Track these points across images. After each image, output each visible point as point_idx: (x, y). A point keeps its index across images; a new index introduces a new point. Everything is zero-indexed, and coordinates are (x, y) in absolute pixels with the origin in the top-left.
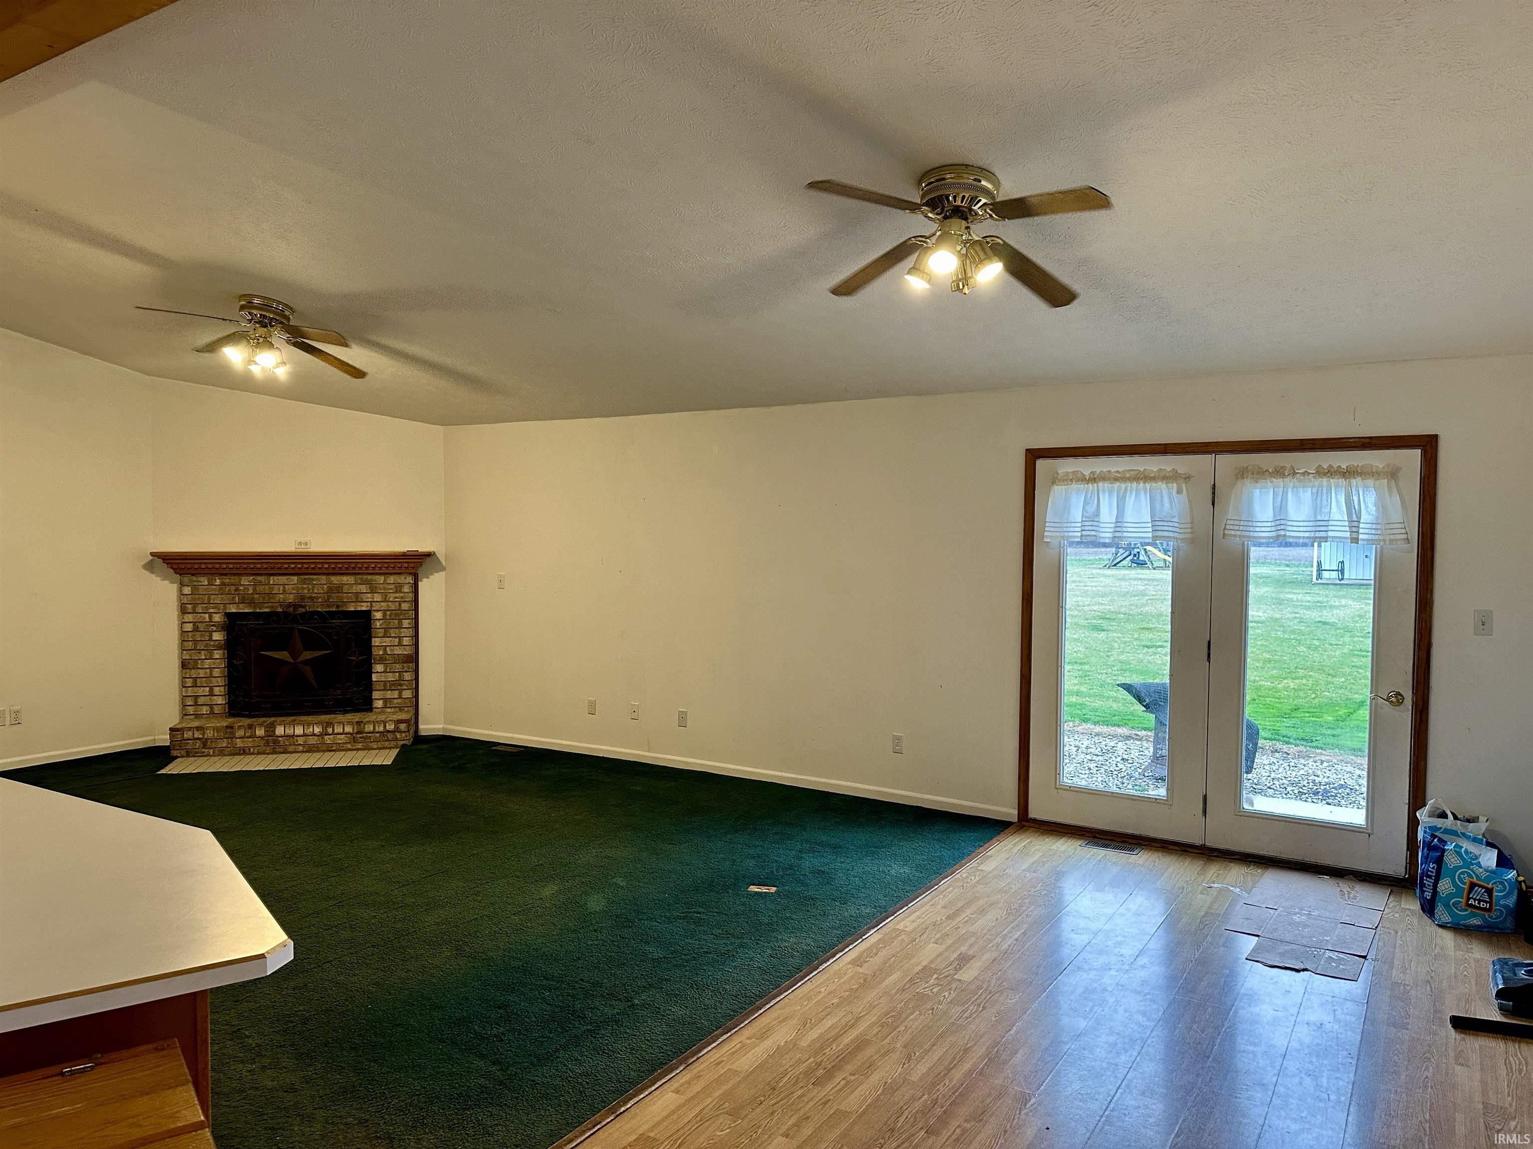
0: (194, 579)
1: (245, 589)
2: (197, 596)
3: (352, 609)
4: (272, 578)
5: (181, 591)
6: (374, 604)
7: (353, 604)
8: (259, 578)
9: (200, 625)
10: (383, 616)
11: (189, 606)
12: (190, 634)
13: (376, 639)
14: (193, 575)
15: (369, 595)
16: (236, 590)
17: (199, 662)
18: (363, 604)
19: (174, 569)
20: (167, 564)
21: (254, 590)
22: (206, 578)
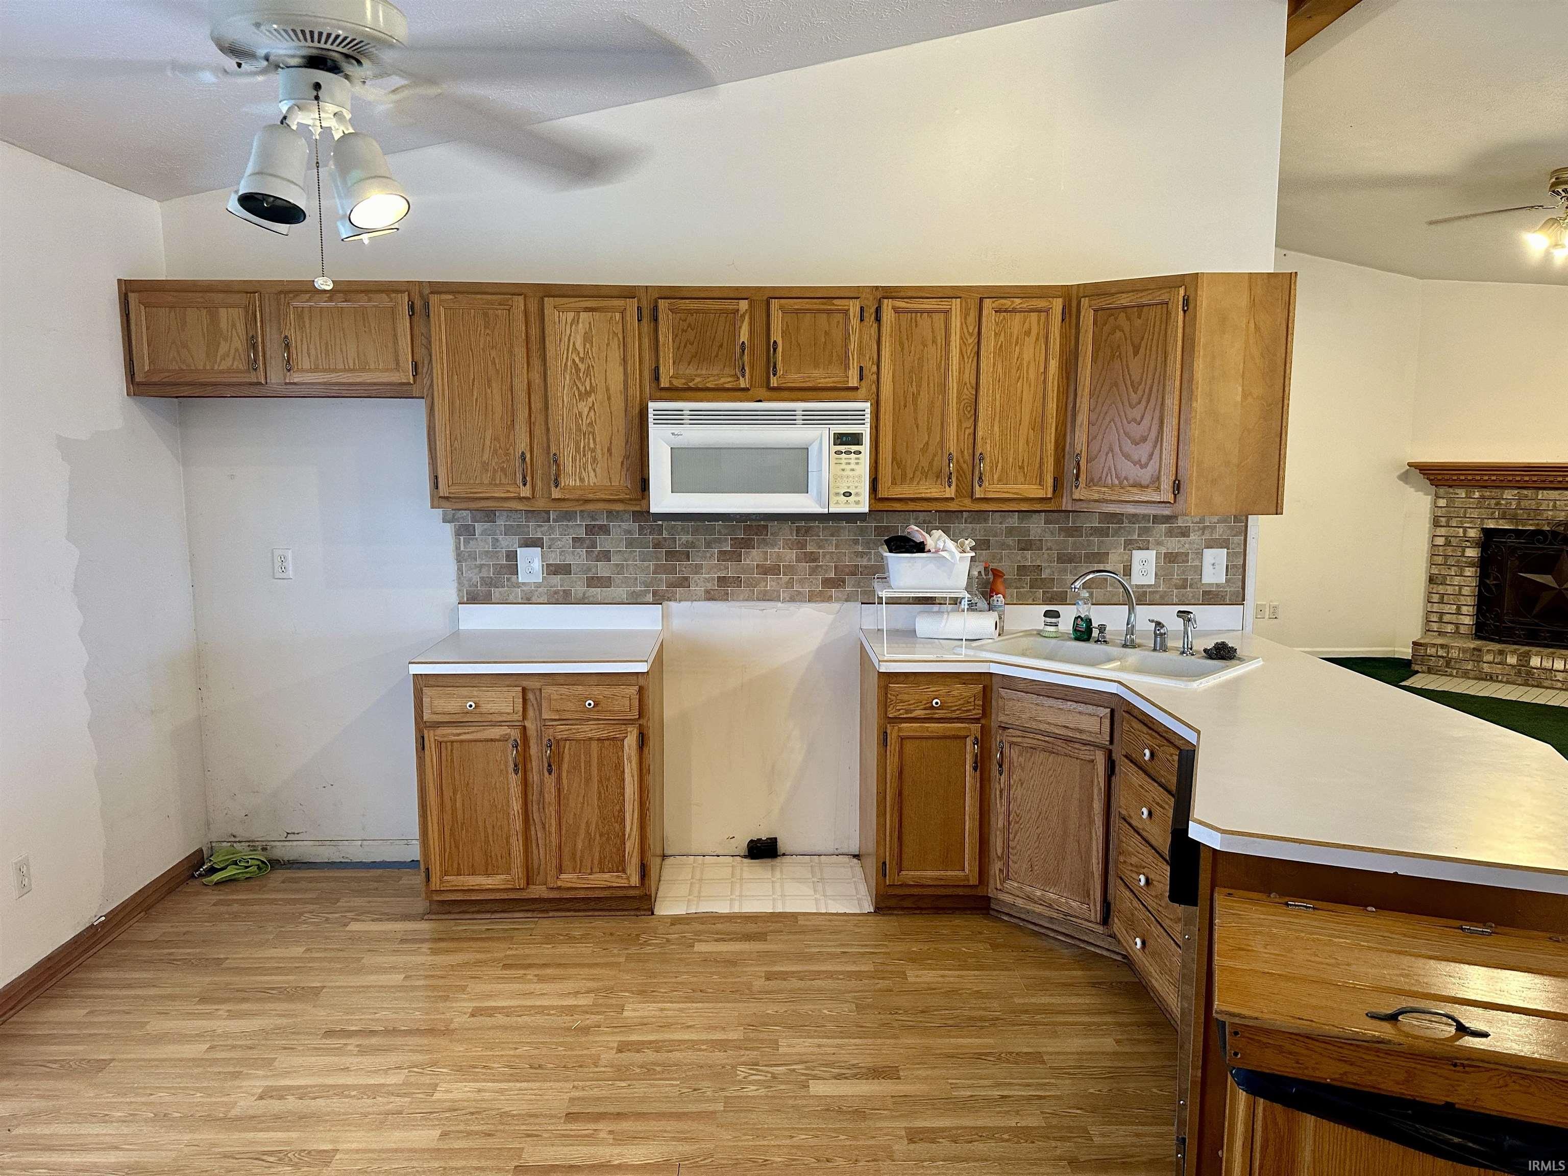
0: (1451, 490)
1: (1507, 504)
2: (1453, 509)
4: (1541, 492)
5: (1435, 503)
8: (1526, 492)
9: (1452, 539)
11: (1443, 519)
12: (1441, 548)
14: (1450, 486)
16: (1498, 504)
17: (1448, 577)
19: (1430, 480)
20: (1424, 474)
21: (1519, 504)
22: (1465, 490)
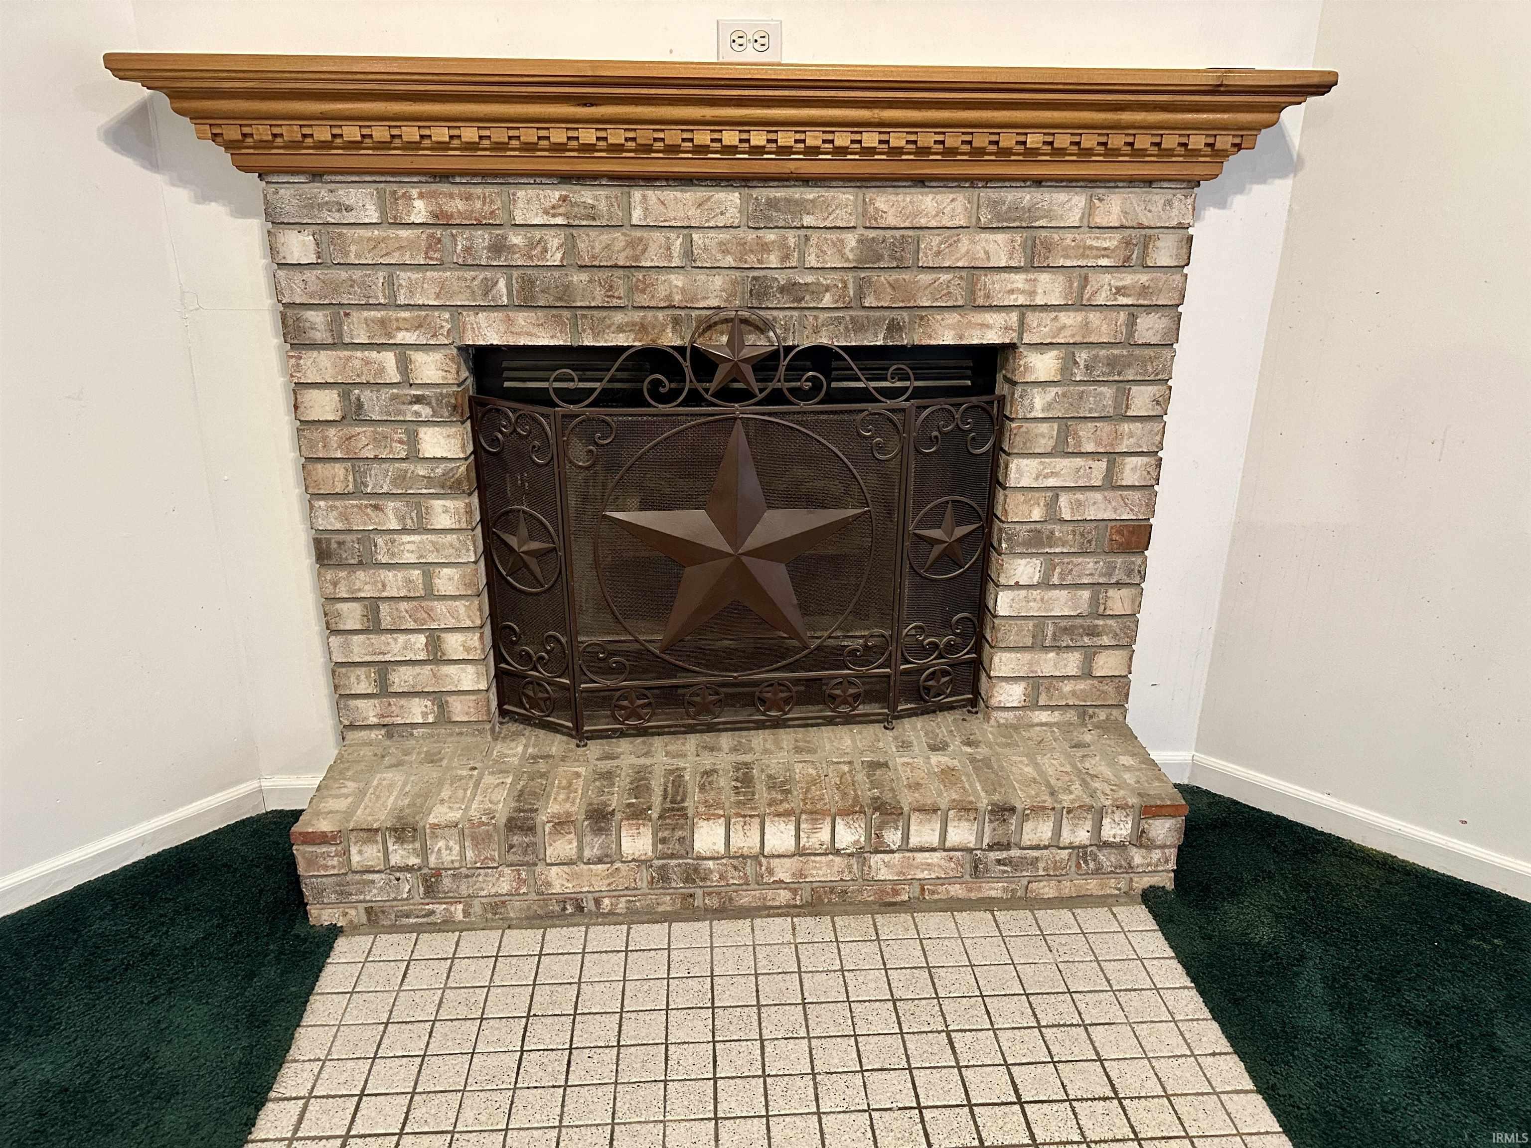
0: (321, 192)
1: (531, 245)
2: (344, 274)
3: (948, 338)
4: (637, 194)
5: (273, 250)
6: (1033, 318)
7: (953, 318)
8: (587, 195)
9: (367, 396)
10: (1064, 370)
11: (316, 318)
12: (332, 432)
13: (1024, 462)
14: (316, 175)
15: (1018, 280)
16: (498, 247)
17: (380, 541)
18: (990, 318)
19: (230, 146)
20: (197, 117)
21: (570, 247)
22: (371, 189)
